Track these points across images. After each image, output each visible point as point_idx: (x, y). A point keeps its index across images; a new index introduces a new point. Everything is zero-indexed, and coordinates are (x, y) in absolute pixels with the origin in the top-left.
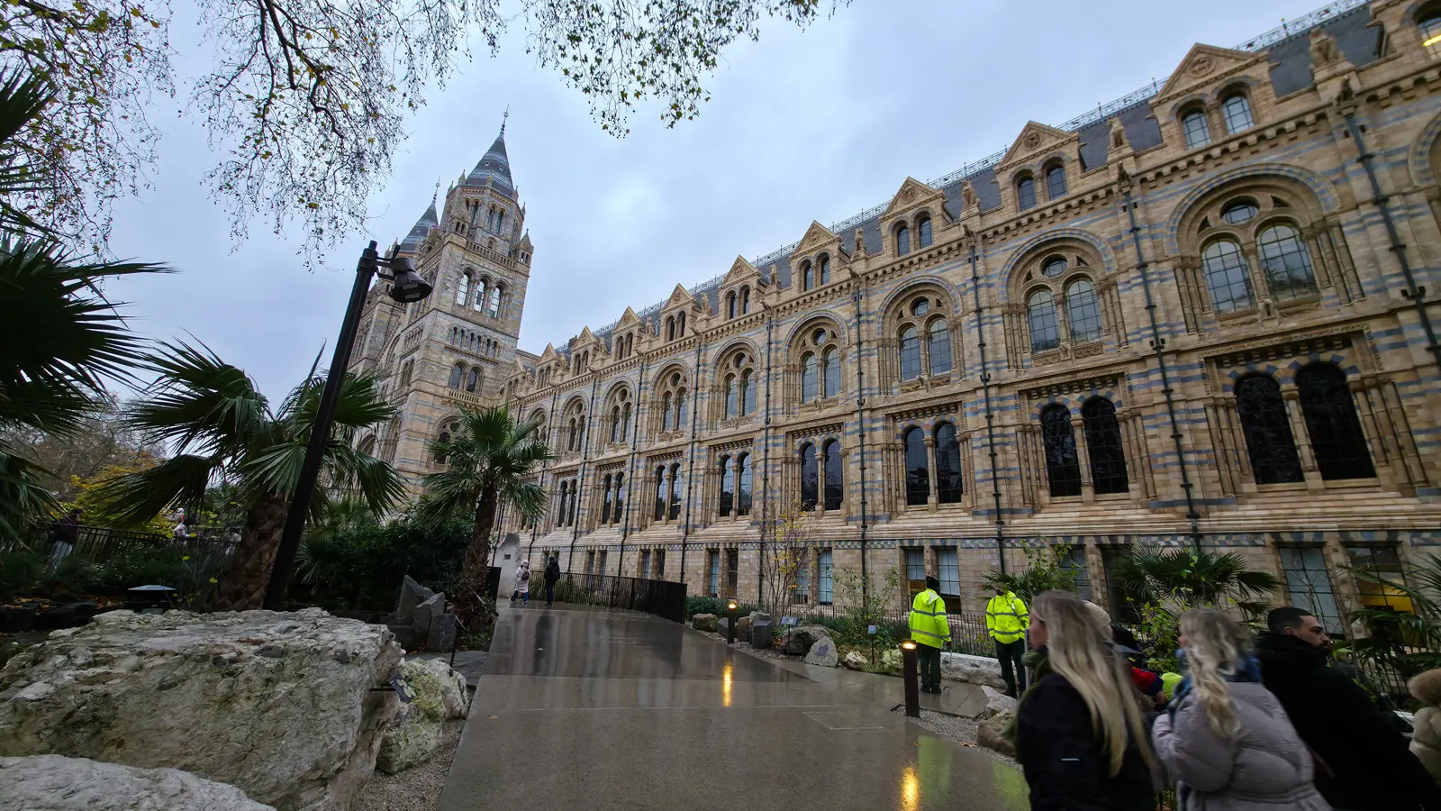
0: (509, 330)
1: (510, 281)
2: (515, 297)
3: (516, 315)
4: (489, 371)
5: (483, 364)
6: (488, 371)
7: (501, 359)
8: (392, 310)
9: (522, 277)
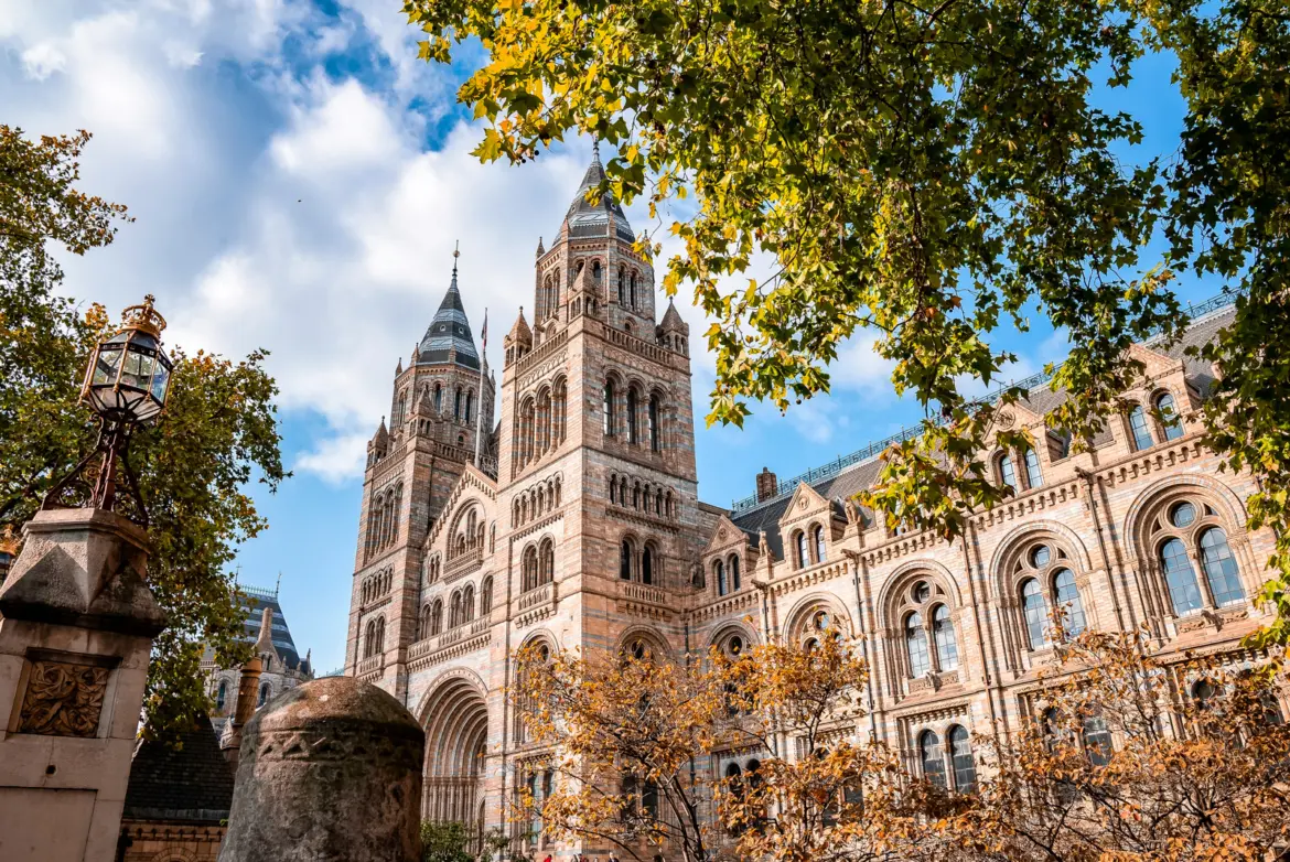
0: (682, 470)
1: (667, 385)
2: (680, 412)
3: (687, 443)
4: (669, 545)
5: (659, 534)
6: (667, 544)
7: (681, 521)
8: (433, 461)
9: (683, 377)
